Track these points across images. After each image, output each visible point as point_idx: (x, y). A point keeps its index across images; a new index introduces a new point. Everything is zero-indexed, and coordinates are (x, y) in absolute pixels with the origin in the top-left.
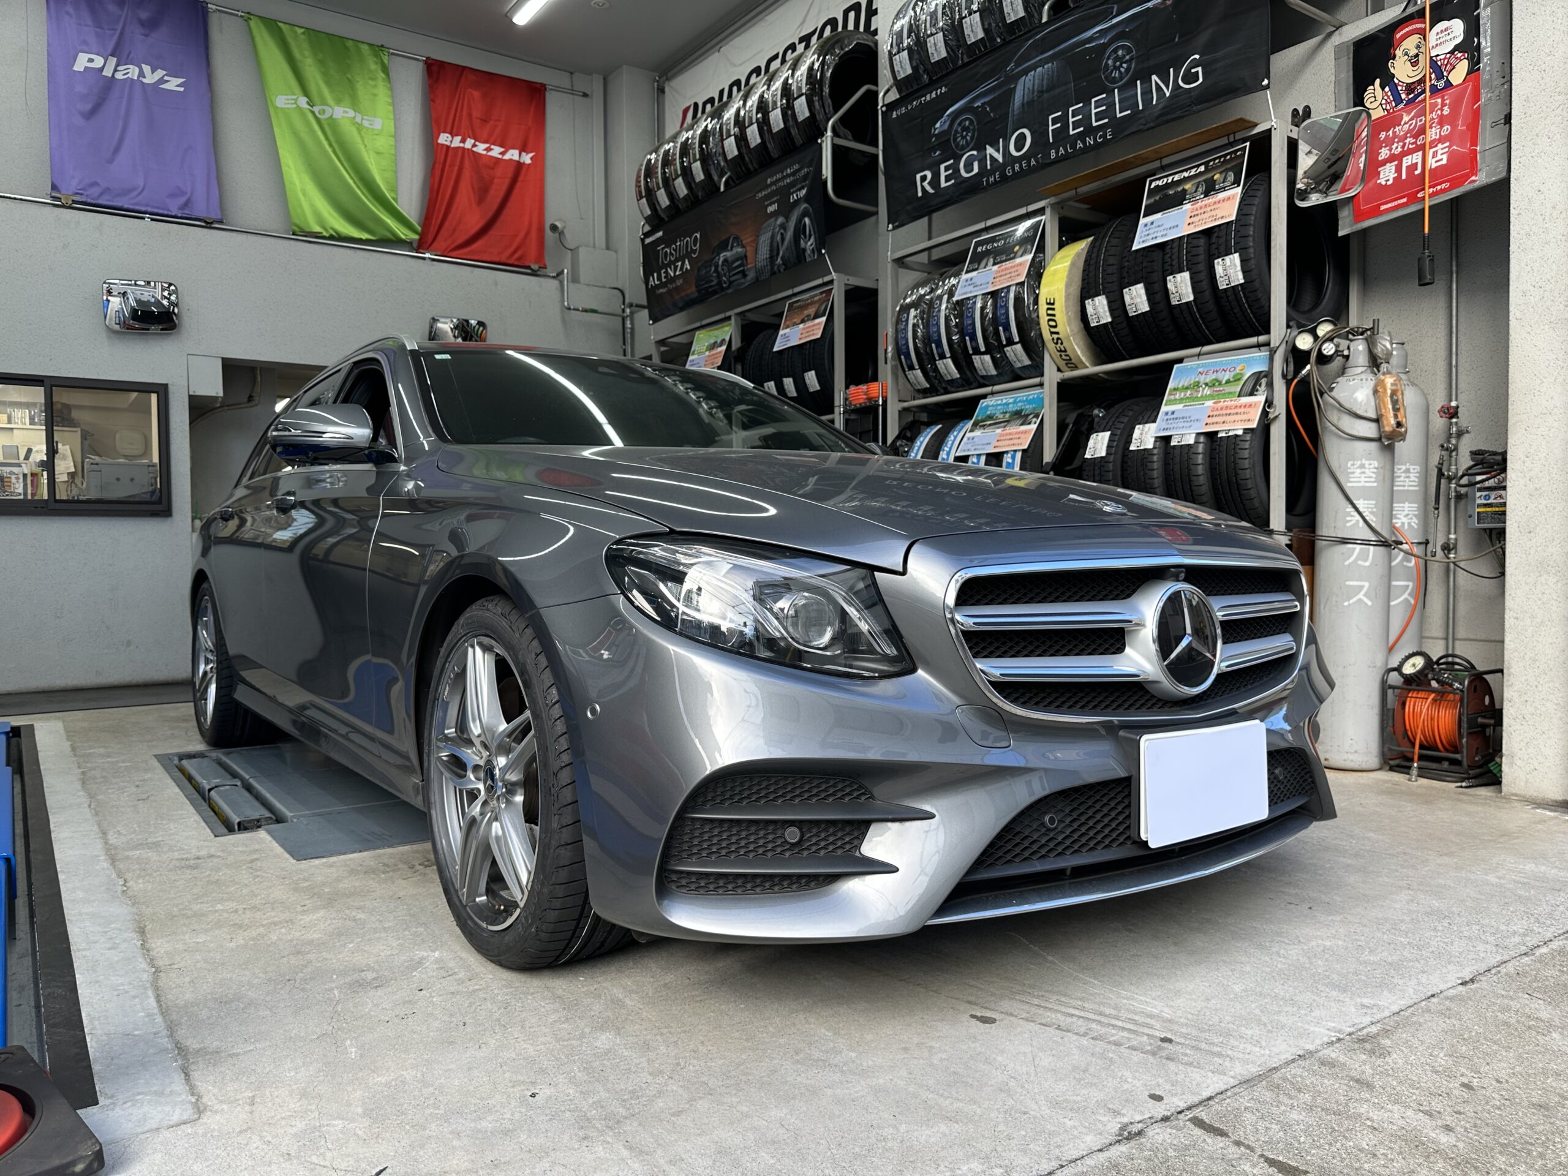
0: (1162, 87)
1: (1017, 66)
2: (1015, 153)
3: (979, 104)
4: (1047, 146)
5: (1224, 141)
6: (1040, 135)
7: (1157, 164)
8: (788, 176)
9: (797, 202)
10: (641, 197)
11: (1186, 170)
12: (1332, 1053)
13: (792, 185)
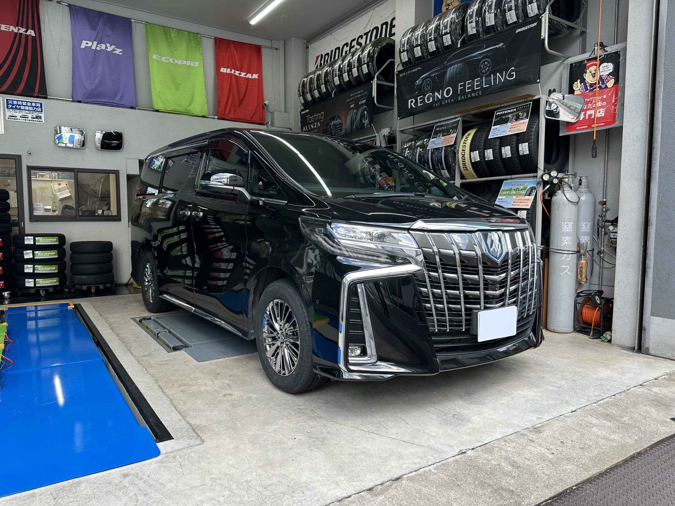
0: (500, 78)
1: (448, 62)
2: (446, 96)
3: (433, 75)
4: (458, 95)
5: (523, 100)
6: (455, 90)
7: (499, 106)
8: (359, 94)
9: (362, 105)
10: (300, 96)
11: (509, 110)
12: (526, 432)
13: (361, 97)
